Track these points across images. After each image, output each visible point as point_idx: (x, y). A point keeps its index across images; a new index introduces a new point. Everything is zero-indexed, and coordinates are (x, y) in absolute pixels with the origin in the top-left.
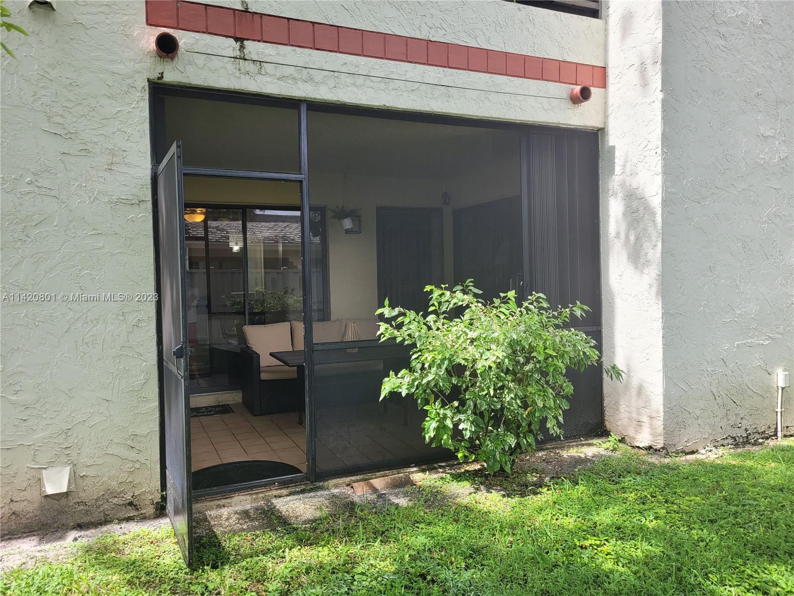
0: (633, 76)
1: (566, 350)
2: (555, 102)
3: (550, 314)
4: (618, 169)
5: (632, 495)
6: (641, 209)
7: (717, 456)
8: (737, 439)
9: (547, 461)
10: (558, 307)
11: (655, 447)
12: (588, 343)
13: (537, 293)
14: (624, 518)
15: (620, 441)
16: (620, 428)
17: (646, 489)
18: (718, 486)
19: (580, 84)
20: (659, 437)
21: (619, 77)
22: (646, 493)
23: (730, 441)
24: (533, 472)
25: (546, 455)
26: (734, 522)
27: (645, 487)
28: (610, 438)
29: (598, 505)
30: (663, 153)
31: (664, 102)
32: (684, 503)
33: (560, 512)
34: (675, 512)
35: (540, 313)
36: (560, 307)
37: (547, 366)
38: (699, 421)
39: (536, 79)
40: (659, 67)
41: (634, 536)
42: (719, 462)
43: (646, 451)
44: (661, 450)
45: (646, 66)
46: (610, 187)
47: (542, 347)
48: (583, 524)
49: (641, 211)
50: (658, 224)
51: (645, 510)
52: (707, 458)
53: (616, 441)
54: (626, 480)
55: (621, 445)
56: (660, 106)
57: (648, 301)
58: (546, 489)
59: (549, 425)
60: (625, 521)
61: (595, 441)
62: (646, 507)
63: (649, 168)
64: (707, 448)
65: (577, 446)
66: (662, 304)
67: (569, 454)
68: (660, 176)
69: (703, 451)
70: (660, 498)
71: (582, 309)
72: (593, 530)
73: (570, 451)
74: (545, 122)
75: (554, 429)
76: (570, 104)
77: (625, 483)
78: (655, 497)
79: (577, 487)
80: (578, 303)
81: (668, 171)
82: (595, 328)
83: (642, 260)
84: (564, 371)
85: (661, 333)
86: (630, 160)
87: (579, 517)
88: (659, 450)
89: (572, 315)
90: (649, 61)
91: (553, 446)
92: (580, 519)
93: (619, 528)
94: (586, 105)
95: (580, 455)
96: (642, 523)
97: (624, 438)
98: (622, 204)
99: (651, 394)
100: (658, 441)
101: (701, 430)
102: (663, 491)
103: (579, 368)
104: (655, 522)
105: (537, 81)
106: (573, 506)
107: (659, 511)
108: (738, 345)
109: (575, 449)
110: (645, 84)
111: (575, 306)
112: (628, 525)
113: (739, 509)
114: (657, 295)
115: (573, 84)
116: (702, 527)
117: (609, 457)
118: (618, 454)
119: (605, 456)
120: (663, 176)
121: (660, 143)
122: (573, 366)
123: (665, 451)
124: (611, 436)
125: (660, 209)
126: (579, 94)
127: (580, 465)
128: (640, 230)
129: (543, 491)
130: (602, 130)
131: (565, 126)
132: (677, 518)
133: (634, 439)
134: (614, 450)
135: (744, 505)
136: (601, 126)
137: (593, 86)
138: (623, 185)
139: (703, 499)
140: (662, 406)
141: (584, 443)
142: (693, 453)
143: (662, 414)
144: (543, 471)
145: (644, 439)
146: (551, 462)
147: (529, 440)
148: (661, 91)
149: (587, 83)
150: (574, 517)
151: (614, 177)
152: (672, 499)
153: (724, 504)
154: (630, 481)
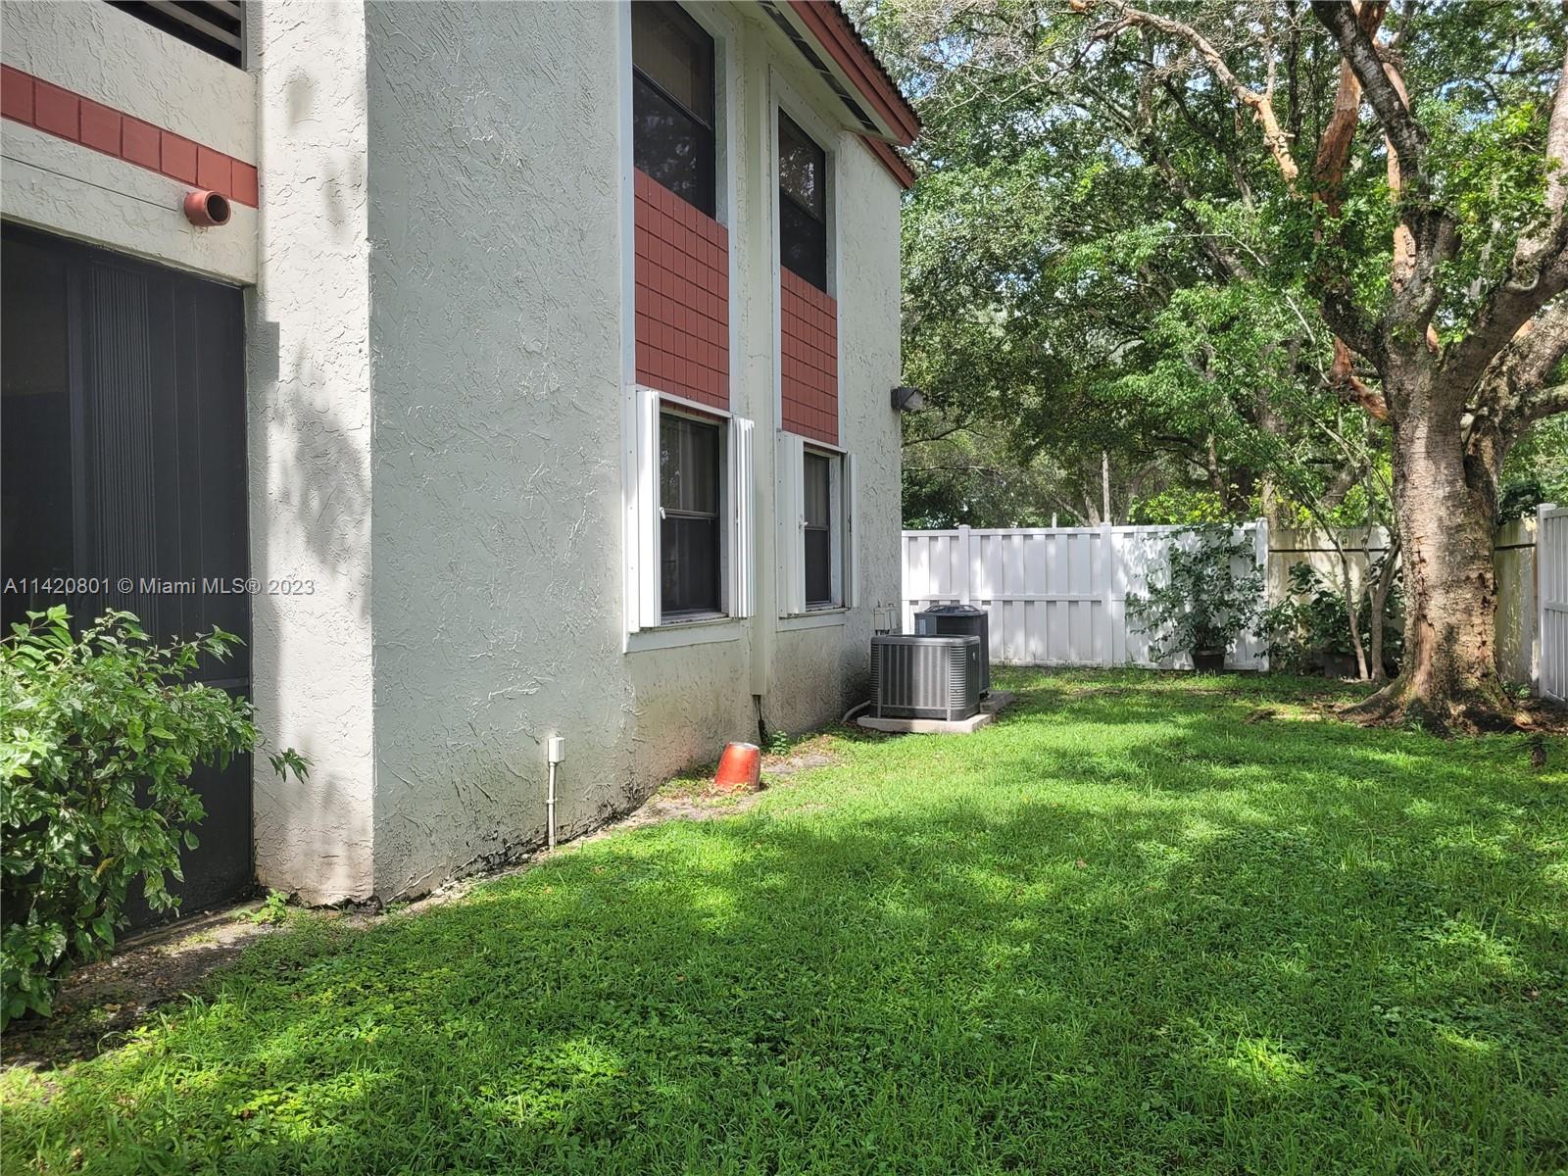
0: (313, 200)
1: (191, 727)
2: (151, 213)
3: (152, 654)
4: (285, 370)
5: (329, 993)
6: (333, 451)
7: (463, 894)
8: (491, 860)
9: (135, 975)
10: (174, 641)
11: (356, 901)
12: (239, 709)
13: (117, 610)
14: (320, 1039)
15: (289, 902)
16: (288, 877)
17: (352, 977)
18: (472, 942)
19: (205, 186)
20: (366, 880)
21: (284, 194)
22: (353, 985)
23: (481, 865)
24: (104, 1004)
25: (129, 962)
26: (507, 993)
27: (350, 974)
28: (269, 900)
29: (264, 1030)
30: (373, 353)
31: (373, 260)
32: (421, 985)
33: (184, 1064)
34: (408, 1003)
35: (131, 652)
36: (176, 638)
37: (152, 763)
38: (433, 838)
39: (106, 153)
40: (362, 195)
41: (343, 1066)
42: (467, 904)
43: (340, 912)
44: (369, 903)
45: (338, 187)
46: (270, 403)
47: (140, 725)
48: (238, 1073)
49: (333, 455)
50: (365, 483)
51: (356, 1014)
52: (446, 902)
53: (280, 904)
54: (312, 970)
55: (289, 909)
56: (367, 267)
57: (346, 626)
58: (144, 1028)
59: (149, 892)
60: (322, 1044)
61: (236, 913)
62: (357, 1008)
63: (347, 377)
64: (445, 885)
65: (199, 929)
66: (373, 630)
67: (182, 950)
68: (368, 395)
69: (439, 891)
70: (380, 986)
71: (226, 642)
72: (261, 1078)
73: (183, 943)
74: (127, 249)
75: (159, 898)
76: (183, 224)
77: (310, 975)
78: (369, 987)
79: (213, 1007)
80: (217, 629)
81: (382, 387)
82: (237, 681)
83: (334, 548)
84: (189, 771)
85: (371, 684)
86: (310, 355)
87: (227, 1064)
88: (365, 904)
89: (204, 656)
90: (345, 180)
91: (142, 941)
92: (230, 1066)
93: (311, 1060)
94: (215, 230)
95: (208, 945)
96: (355, 1038)
97: (296, 894)
98: (295, 437)
99: (350, 799)
100: (362, 888)
101: (436, 854)
102: (383, 973)
103: (217, 763)
104: (376, 1030)
105: (110, 158)
106: (212, 1046)
107: (381, 1009)
108: (493, 697)
109: (196, 937)
110: (337, 220)
111: (210, 636)
112: (328, 1050)
113: (512, 970)
114: (363, 612)
115: (191, 184)
116: (457, 1015)
117: (270, 936)
118: (286, 927)
119: (261, 936)
120: (372, 396)
121: (366, 333)
122: (205, 760)
123: (376, 903)
124: (270, 894)
125: (369, 456)
126: (204, 207)
127: (209, 966)
128: (330, 490)
129: (137, 1035)
130: (252, 287)
131: (174, 266)
132: (414, 1012)
133: (316, 891)
134: (278, 920)
135: (518, 962)
136: (249, 280)
137: (232, 198)
138: (296, 400)
139: (452, 970)
140: (371, 820)
141: (212, 920)
142: (422, 897)
143: (371, 834)
144: (129, 995)
145: (335, 889)
146: (143, 974)
147: (99, 934)
148: (367, 239)
149: (222, 191)
150: (217, 1066)
151: (277, 384)
152: (400, 984)
153: (486, 968)
154: (320, 970)
